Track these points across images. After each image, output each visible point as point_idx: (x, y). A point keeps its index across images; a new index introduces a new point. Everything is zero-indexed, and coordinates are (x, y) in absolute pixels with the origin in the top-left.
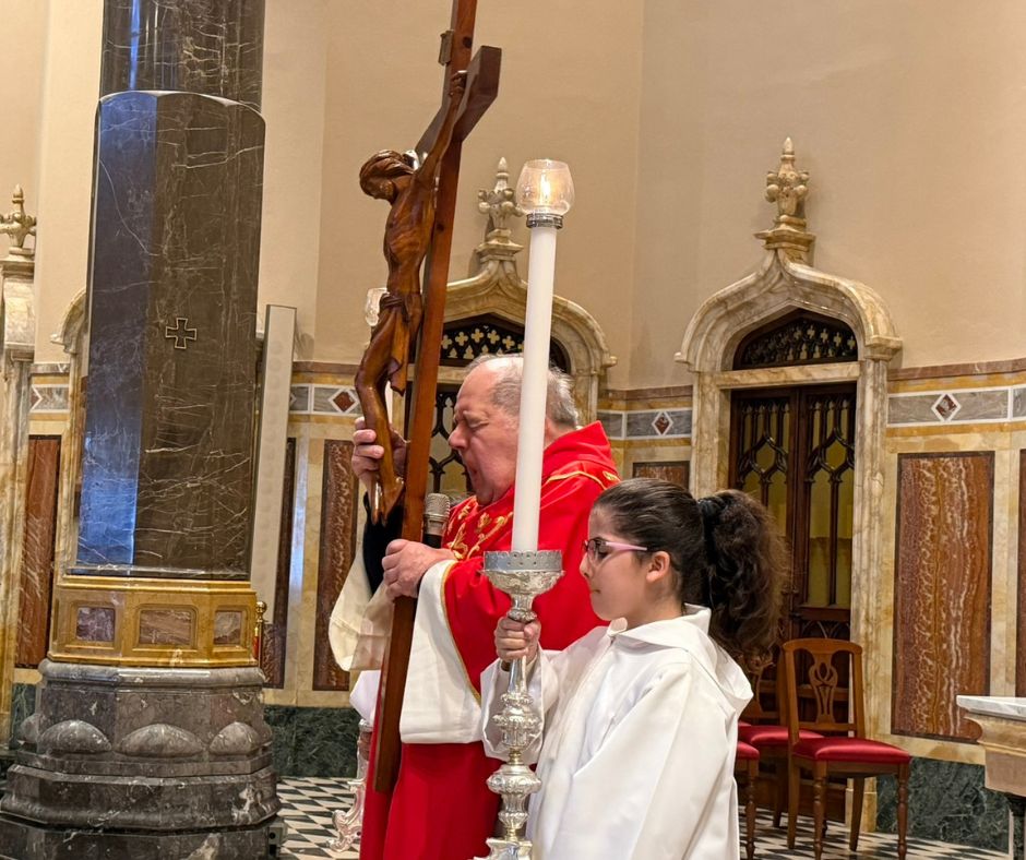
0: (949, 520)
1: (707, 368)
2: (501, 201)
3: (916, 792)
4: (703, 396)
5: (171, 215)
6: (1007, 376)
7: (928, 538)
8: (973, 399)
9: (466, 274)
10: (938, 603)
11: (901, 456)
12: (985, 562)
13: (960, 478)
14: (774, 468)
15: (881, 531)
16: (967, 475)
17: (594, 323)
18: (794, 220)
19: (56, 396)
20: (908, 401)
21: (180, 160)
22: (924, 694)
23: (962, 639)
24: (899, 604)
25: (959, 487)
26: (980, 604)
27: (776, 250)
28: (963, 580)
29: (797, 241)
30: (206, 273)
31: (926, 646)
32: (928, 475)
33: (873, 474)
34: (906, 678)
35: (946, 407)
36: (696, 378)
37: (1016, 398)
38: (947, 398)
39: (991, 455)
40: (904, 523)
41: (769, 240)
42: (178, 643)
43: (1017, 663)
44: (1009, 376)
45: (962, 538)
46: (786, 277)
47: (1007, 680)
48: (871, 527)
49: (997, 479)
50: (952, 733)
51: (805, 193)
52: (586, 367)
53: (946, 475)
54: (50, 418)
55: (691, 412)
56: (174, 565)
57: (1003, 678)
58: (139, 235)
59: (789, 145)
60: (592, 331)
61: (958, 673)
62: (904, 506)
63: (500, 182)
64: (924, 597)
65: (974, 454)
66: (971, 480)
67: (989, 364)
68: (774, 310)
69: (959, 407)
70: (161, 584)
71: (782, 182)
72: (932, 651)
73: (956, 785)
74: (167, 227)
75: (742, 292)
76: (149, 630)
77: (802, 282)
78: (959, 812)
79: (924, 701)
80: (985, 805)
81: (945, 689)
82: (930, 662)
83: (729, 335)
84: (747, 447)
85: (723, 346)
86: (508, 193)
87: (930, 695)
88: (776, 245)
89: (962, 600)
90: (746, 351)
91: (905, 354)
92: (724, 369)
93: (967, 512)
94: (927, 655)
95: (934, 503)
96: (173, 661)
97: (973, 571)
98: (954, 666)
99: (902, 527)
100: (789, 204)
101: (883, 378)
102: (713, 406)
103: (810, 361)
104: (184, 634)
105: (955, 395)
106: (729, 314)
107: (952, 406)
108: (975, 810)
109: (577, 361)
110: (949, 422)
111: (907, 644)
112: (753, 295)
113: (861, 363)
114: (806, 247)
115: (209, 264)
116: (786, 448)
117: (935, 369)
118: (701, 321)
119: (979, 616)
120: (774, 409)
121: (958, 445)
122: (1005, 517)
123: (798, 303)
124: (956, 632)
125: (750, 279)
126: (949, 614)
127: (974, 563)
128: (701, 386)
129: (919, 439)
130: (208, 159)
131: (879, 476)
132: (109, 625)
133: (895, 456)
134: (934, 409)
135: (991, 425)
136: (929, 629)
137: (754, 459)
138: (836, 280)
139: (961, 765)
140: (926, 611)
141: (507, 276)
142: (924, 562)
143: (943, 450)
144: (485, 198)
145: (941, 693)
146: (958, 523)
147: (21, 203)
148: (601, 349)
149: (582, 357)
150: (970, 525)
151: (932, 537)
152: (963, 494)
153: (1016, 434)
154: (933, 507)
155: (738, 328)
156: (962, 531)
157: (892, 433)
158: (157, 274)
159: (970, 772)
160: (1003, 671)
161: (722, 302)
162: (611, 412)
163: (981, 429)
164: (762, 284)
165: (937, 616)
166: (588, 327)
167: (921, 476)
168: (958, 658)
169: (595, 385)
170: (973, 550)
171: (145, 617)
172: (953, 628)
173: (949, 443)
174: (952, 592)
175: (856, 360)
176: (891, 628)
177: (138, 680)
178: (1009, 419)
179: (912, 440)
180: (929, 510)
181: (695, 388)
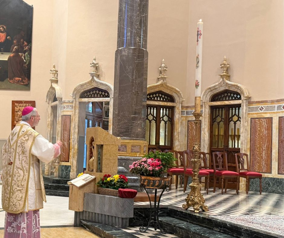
0: (263, 131)
1: (206, 101)
2: (164, 68)
3: (255, 183)
4: (205, 107)
5: (135, 71)
6: (275, 103)
7: (257, 134)
8: (268, 107)
9: (156, 83)
10: (260, 147)
11: (251, 118)
12: (271, 139)
13: (265, 123)
14: (221, 121)
15: (247, 133)
16: (266, 122)
17: (181, 92)
18: (226, 72)
19: (70, 107)
20: (253, 108)
21: (137, 60)
22: (257, 164)
23: (265, 154)
24: (251, 147)
25: (265, 124)
26: (270, 147)
27: (223, 78)
28: (266, 142)
29: (227, 76)
30: (141, 82)
31: (258, 155)
32: (257, 122)
33: (245, 122)
34: (253, 161)
35: (261, 109)
36: (203, 103)
37: (277, 107)
38: (262, 107)
39: (272, 118)
40: (252, 131)
41: (221, 76)
42: (138, 152)
43: (278, 158)
44: (276, 103)
45: (265, 134)
46: (225, 83)
47: (276, 161)
48: (245, 132)
49: (273, 123)
50: (263, 172)
51: (229, 67)
52: (179, 101)
53: (261, 122)
54: (68, 111)
55: (202, 110)
56: (136, 138)
57: (275, 161)
58: (129, 75)
59: (225, 57)
60: (181, 94)
61: (265, 160)
62: (252, 128)
63: (163, 64)
64: (257, 146)
65: (268, 118)
66: (267, 123)
67: (271, 100)
68: (221, 90)
69: (264, 109)
70: (135, 141)
71: (224, 65)
72: (259, 156)
73: (264, 181)
74: (134, 73)
75: (215, 86)
76: (133, 150)
77: (229, 84)
78: (265, 187)
79: (257, 166)
80: (271, 185)
81: (262, 163)
82: (258, 158)
83: (211, 95)
84: (214, 117)
85: (209, 97)
86: (165, 66)
87: (258, 164)
88: (223, 77)
89: (265, 146)
90: (214, 98)
91: (252, 98)
92: (209, 102)
93: (266, 129)
94: (258, 157)
95: (259, 127)
96: (137, 156)
97: (268, 141)
98: (264, 159)
99: (252, 132)
100: (225, 69)
101: (247, 103)
102: (207, 109)
103: (229, 100)
104: (139, 151)
105: (263, 106)
106: (211, 91)
107: (263, 109)
108: (269, 186)
109: (177, 100)
110: (262, 112)
111: (253, 155)
112: (217, 87)
113: (242, 100)
114: (229, 77)
115: (141, 80)
116: (223, 117)
117: (259, 101)
118: (205, 92)
119: (269, 149)
120: (220, 109)
121: (264, 116)
122: (275, 130)
123: (227, 88)
124: (264, 152)
125: (217, 84)
126: (262, 149)
127: (268, 139)
128: (205, 105)
129: (255, 115)
130: (141, 60)
131: (246, 122)
132: (125, 149)
133: (250, 119)
134: (259, 109)
135: (272, 112)
136: (258, 152)
137: (216, 119)
138: (238, 84)
139: (266, 178)
140: (257, 148)
141: (165, 83)
142: (257, 139)
143: (261, 117)
144: (160, 67)
145: (261, 164)
146: (265, 131)
147: (55, 67)
148: (182, 98)
149: (178, 99)
150: (267, 132)
151: (258, 134)
152: (265, 126)
153: (277, 114)
154: (259, 128)
155: (213, 94)
156: (265, 133)
157: (249, 114)
158: (133, 82)
159: (268, 179)
160: (275, 159)
161: (210, 88)
162: (183, 110)
163: (270, 113)
164: (219, 85)
165: (260, 149)
166: (180, 93)
167: (256, 122)
168: (265, 157)
169: (181, 105)
170: (268, 136)
171: (132, 147)
172: (263, 151)
173: (262, 116)
174: (263, 145)
175: (241, 100)
176: (249, 152)
177: (132, 159)
178: (276, 111)
179: (254, 115)
180: (258, 129)
181: (203, 105)
